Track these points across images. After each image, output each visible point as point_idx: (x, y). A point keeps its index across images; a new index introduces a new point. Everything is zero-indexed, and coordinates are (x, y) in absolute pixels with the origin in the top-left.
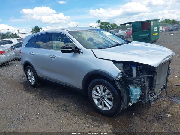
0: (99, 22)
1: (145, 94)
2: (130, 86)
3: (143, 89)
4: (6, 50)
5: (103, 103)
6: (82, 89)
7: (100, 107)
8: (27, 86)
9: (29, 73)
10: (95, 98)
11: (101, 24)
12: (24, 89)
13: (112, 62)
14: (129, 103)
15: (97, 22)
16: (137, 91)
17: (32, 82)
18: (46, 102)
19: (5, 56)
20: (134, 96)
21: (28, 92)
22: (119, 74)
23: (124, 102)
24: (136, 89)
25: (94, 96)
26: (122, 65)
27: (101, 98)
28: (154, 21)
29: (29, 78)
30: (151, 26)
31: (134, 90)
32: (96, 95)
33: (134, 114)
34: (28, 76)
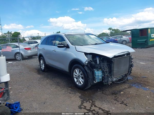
0: (110, 29)
1: (105, 76)
2: (95, 70)
3: (103, 72)
4: (32, 47)
5: (79, 80)
6: (68, 71)
7: (77, 83)
8: (39, 71)
9: (42, 62)
10: (75, 78)
11: (112, 31)
12: (37, 73)
13: (84, 53)
14: (94, 81)
15: (109, 29)
16: (99, 73)
17: (43, 68)
18: (47, 80)
19: (30, 51)
20: (97, 76)
21: (39, 74)
22: (86, 61)
23: (90, 80)
24: (98, 72)
25: (74, 76)
26: (91, 56)
27: (78, 78)
28: (151, 28)
29: (41, 65)
30: (148, 33)
31: (96, 72)
32: (76, 76)
33: (99, 90)
34: (41, 64)
